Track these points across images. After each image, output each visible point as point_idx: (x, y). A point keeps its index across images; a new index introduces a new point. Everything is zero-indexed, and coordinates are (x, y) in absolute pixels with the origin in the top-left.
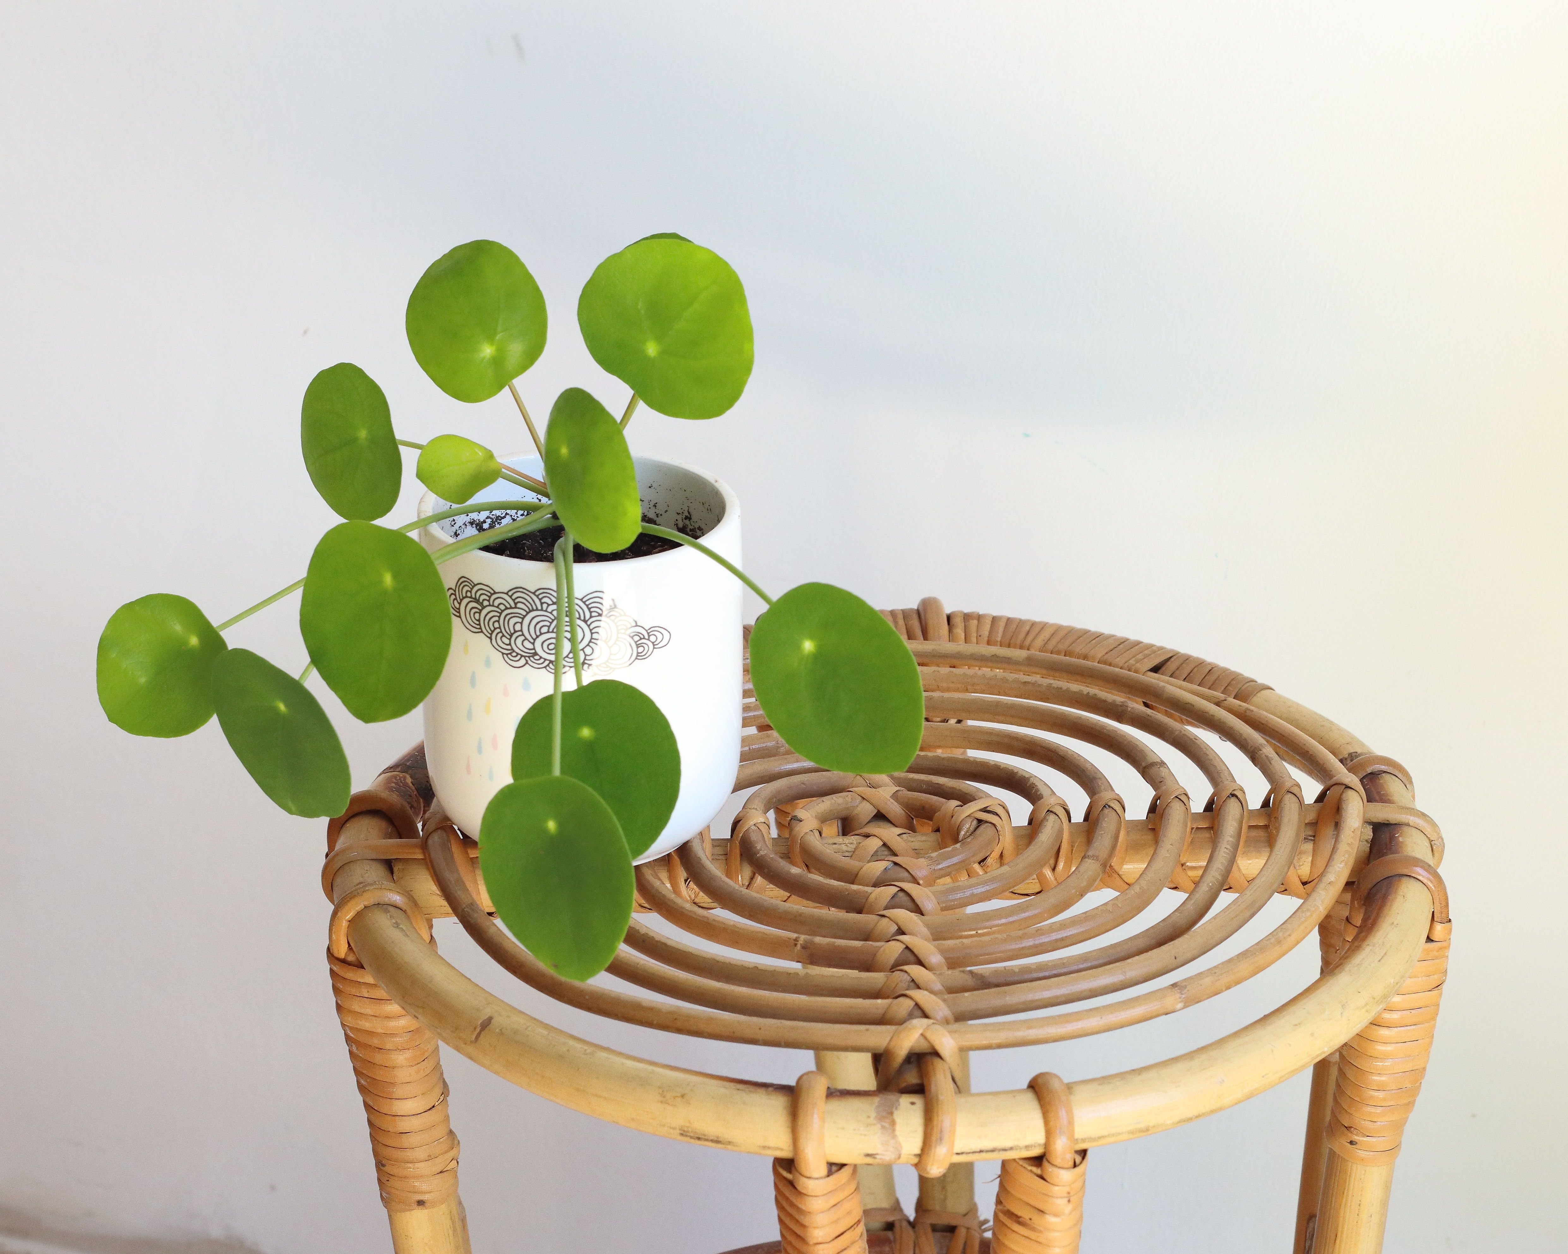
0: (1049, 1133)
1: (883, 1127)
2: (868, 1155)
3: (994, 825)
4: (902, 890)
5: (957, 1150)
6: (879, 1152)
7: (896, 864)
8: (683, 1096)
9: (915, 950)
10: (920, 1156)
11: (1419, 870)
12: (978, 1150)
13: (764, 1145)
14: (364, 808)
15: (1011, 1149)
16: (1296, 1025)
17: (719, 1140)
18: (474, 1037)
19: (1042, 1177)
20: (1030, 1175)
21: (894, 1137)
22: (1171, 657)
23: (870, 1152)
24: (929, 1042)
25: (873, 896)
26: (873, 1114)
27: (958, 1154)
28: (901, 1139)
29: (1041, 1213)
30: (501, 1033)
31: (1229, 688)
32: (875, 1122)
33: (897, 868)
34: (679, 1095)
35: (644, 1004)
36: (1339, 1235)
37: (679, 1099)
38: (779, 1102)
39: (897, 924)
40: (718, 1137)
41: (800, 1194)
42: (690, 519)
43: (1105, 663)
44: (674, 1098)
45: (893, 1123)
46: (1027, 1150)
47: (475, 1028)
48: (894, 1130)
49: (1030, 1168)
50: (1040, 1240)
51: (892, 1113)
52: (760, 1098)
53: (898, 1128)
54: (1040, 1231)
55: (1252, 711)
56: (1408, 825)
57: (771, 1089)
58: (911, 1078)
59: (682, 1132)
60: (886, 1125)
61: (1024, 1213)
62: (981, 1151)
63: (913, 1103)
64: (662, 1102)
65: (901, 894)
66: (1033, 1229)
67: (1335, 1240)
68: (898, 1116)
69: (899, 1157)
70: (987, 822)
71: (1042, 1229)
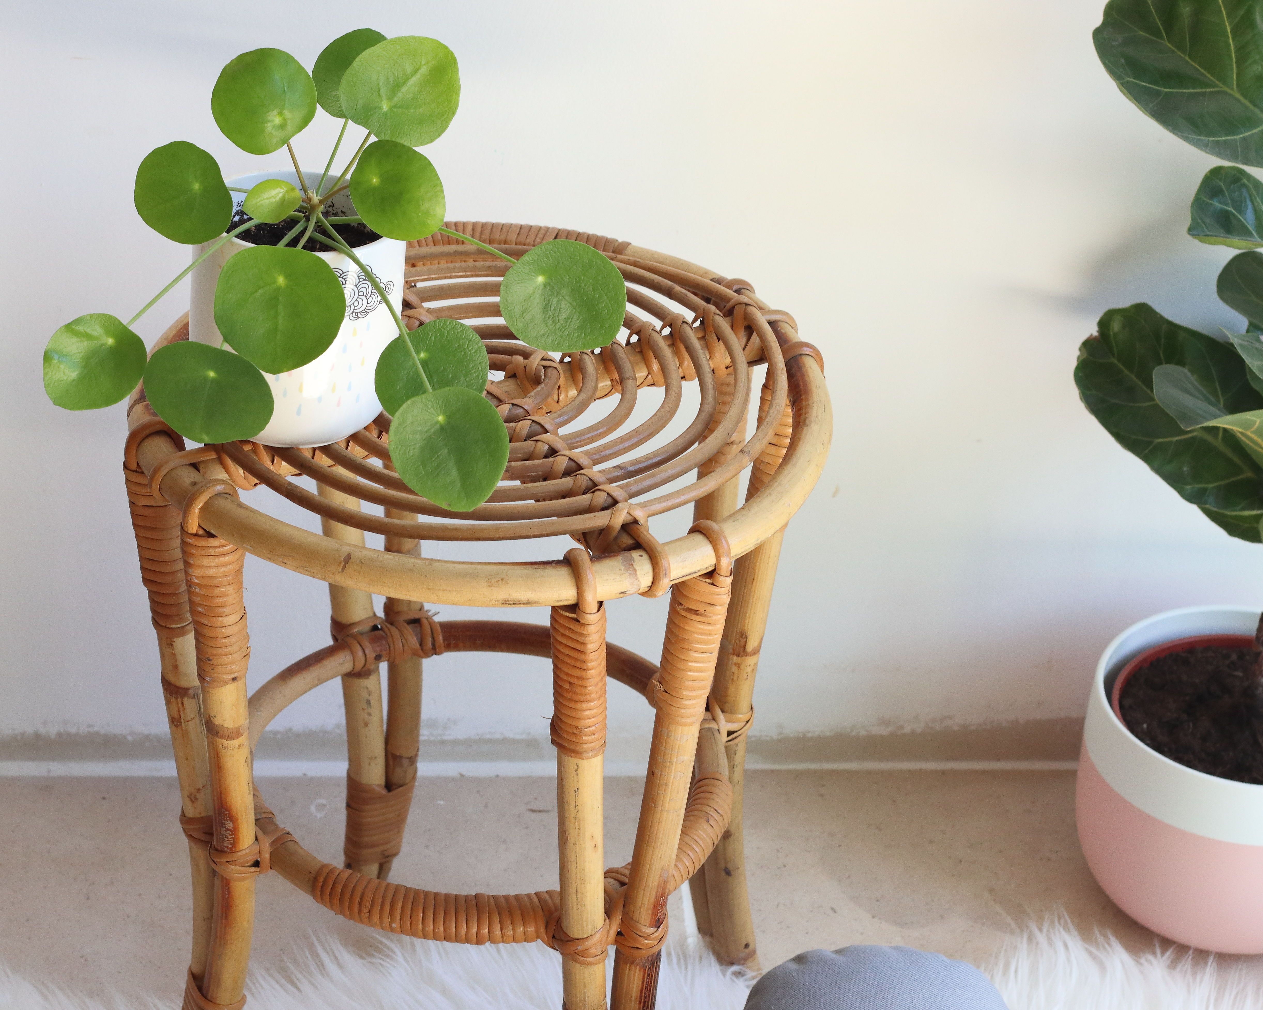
0: (718, 558)
1: (630, 574)
2: (622, 593)
3: (556, 368)
4: (533, 421)
5: (672, 578)
6: (628, 589)
7: (513, 404)
8: (502, 580)
9: (575, 459)
10: (651, 587)
11: (805, 349)
13: (558, 599)
14: (152, 430)
15: (699, 571)
16: (808, 462)
18: (341, 568)
19: (713, 584)
20: (705, 584)
21: (637, 579)
22: (558, 233)
23: (624, 591)
24: (631, 517)
25: (518, 429)
26: (622, 568)
28: (641, 579)
29: (712, 606)
30: (361, 563)
31: (606, 247)
32: (624, 572)
33: (515, 407)
34: (500, 579)
35: (449, 527)
36: (756, 579)
37: (500, 582)
38: (563, 573)
39: (548, 444)
40: (528, 601)
41: (583, 625)
42: (333, 206)
43: (520, 244)
44: (497, 582)
45: (635, 570)
46: (706, 569)
47: (340, 563)
48: (636, 575)
49: (705, 580)
51: (632, 565)
52: (550, 572)
53: (638, 573)
54: (710, 617)
55: (640, 262)
56: (781, 321)
57: (554, 565)
58: (627, 541)
59: (504, 602)
60: (631, 572)
61: (700, 608)
62: (683, 576)
63: (641, 556)
64: (489, 586)
65: (534, 424)
66: (706, 616)
67: (753, 581)
68: (637, 565)
70: (550, 367)
71: (711, 615)
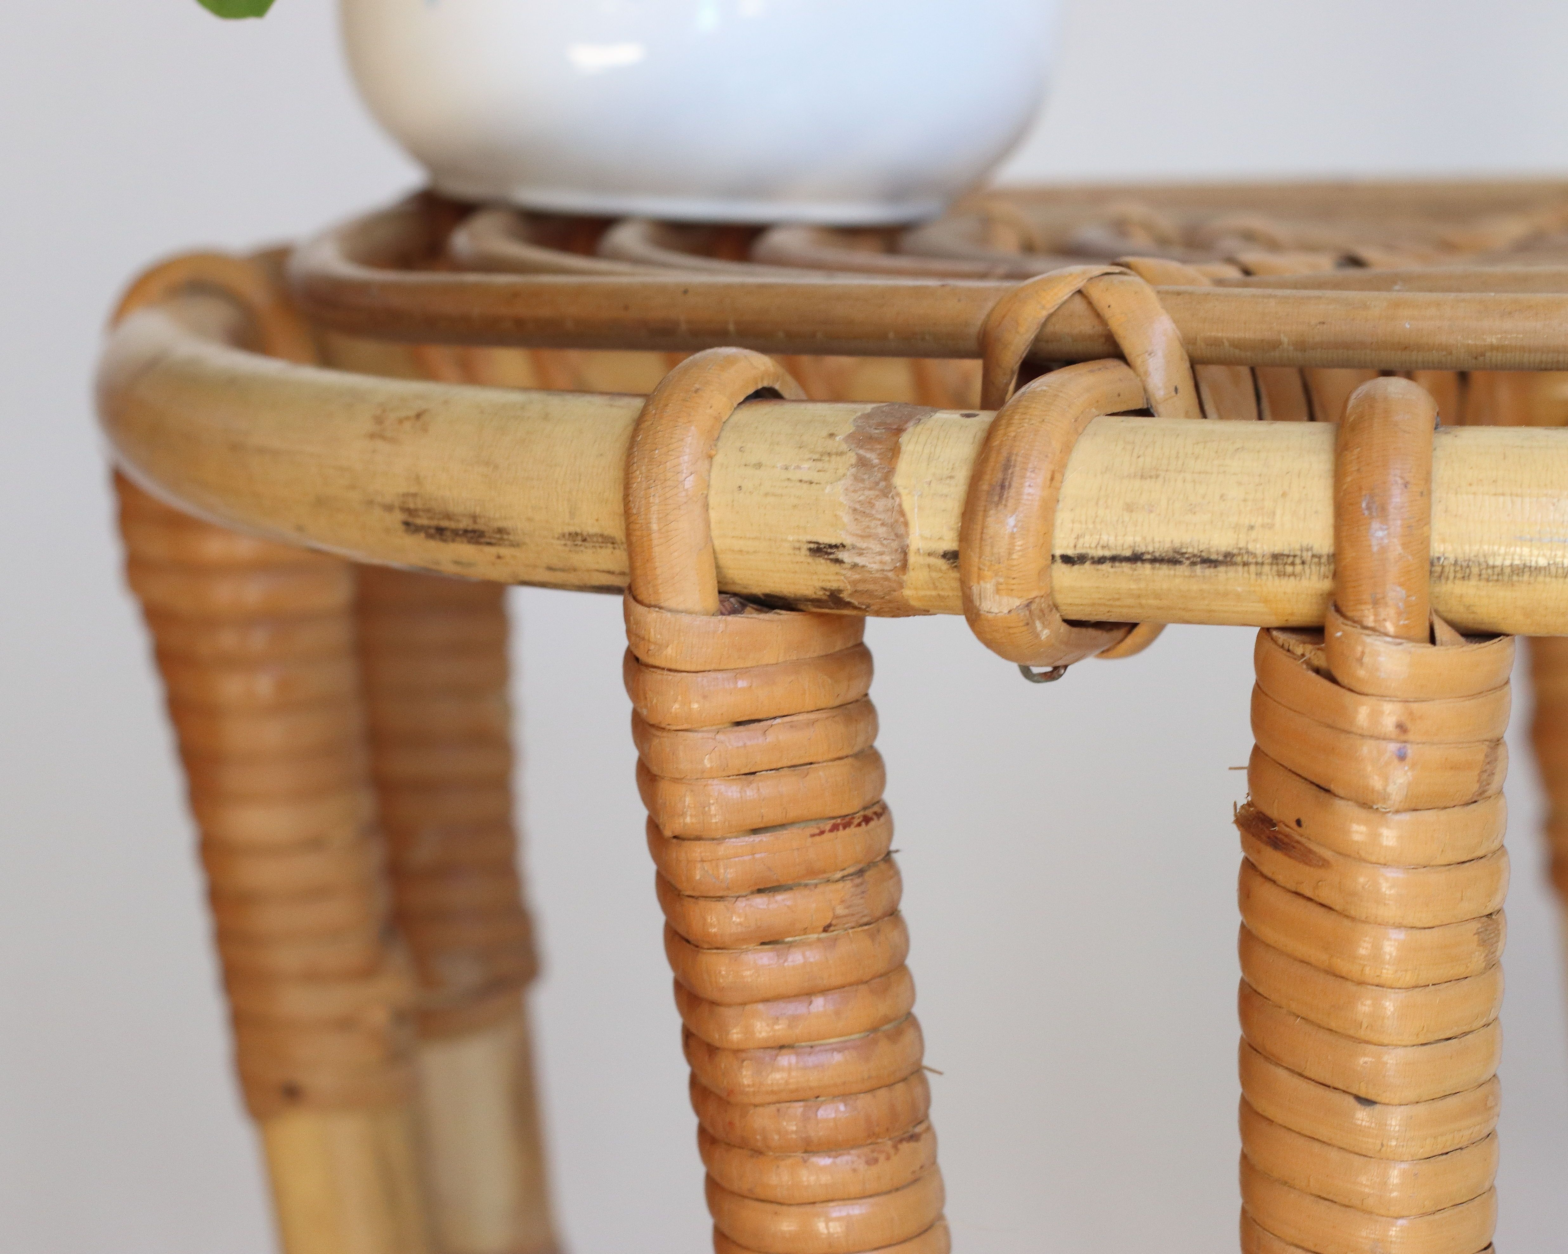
2: (819, 550)
5: (1063, 545)
6: (848, 540)
8: (419, 416)
10: (955, 556)
12: (1128, 553)
13: (572, 529)
15: (1227, 558)
17: (480, 526)
21: (889, 490)
23: (826, 539)
24: (1098, 315)
27: (1067, 560)
28: (909, 503)
29: (1322, 794)
32: (844, 447)
37: (409, 424)
40: (474, 518)
44: (401, 421)
45: (893, 457)
46: (1281, 574)
50: (1325, 895)
53: (905, 471)
54: (1324, 864)
59: (406, 516)
60: (873, 457)
61: (1285, 806)
62: (1136, 558)
63: (968, 415)
66: (1306, 857)
69: (904, 566)
71: (1327, 854)
